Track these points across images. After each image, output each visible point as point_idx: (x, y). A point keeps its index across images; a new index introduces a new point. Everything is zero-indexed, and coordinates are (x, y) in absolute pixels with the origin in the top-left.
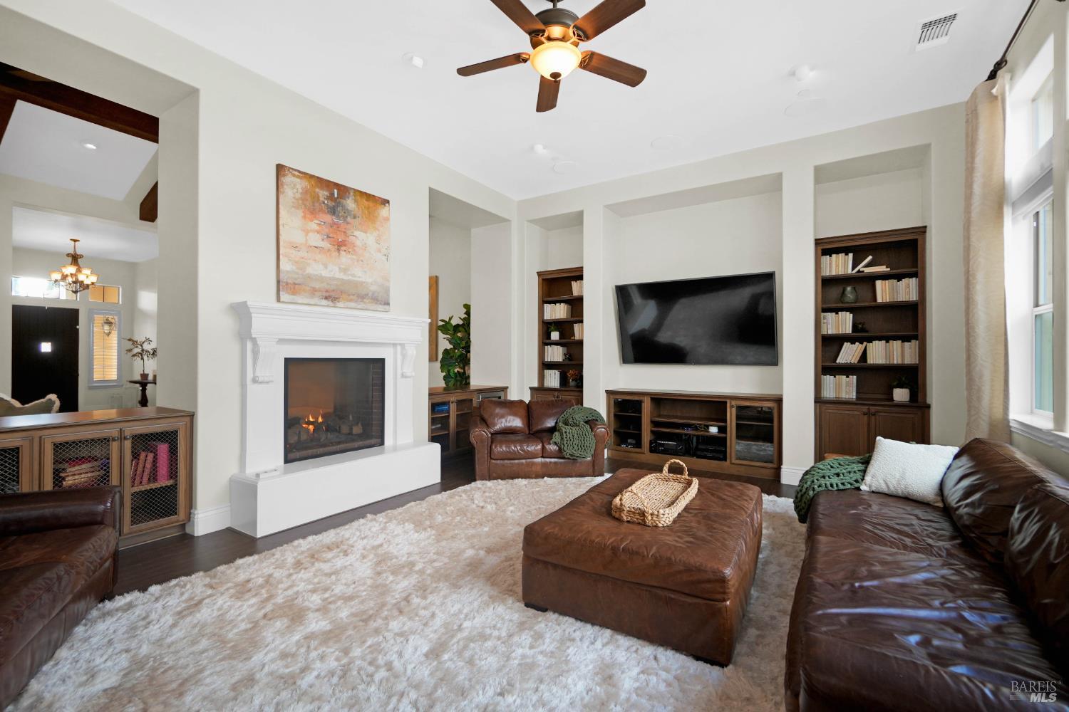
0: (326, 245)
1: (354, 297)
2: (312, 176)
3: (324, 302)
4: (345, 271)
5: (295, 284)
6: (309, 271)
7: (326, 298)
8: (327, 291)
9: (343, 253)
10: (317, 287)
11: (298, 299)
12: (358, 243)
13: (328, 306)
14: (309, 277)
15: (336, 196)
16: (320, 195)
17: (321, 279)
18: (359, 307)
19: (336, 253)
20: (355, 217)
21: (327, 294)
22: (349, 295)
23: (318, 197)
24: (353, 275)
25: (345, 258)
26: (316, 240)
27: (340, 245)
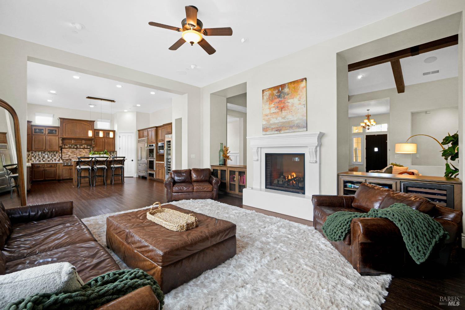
0: (277, 110)
1: (288, 128)
2: (272, 88)
3: (276, 132)
4: (284, 118)
5: (266, 128)
6: (271, 122)
7: (277, 131)
8: (277, 128)
9: (283, 111)
10: (274, 127)
11: (268, 133)
12: (290, 104)
13: (278, 133)
14: (271, 124)
15: (280, 90)
16: (275, 93)
17: (275, 124)
18: (291, 131)
19: (281, 112)
20: (288, 94)
21: (277, 129)
22: (286, 127)
23: (274, 94)
24: (288, 119)
25: (284, 113)
26: (273, 110)
27: (282, 109)
